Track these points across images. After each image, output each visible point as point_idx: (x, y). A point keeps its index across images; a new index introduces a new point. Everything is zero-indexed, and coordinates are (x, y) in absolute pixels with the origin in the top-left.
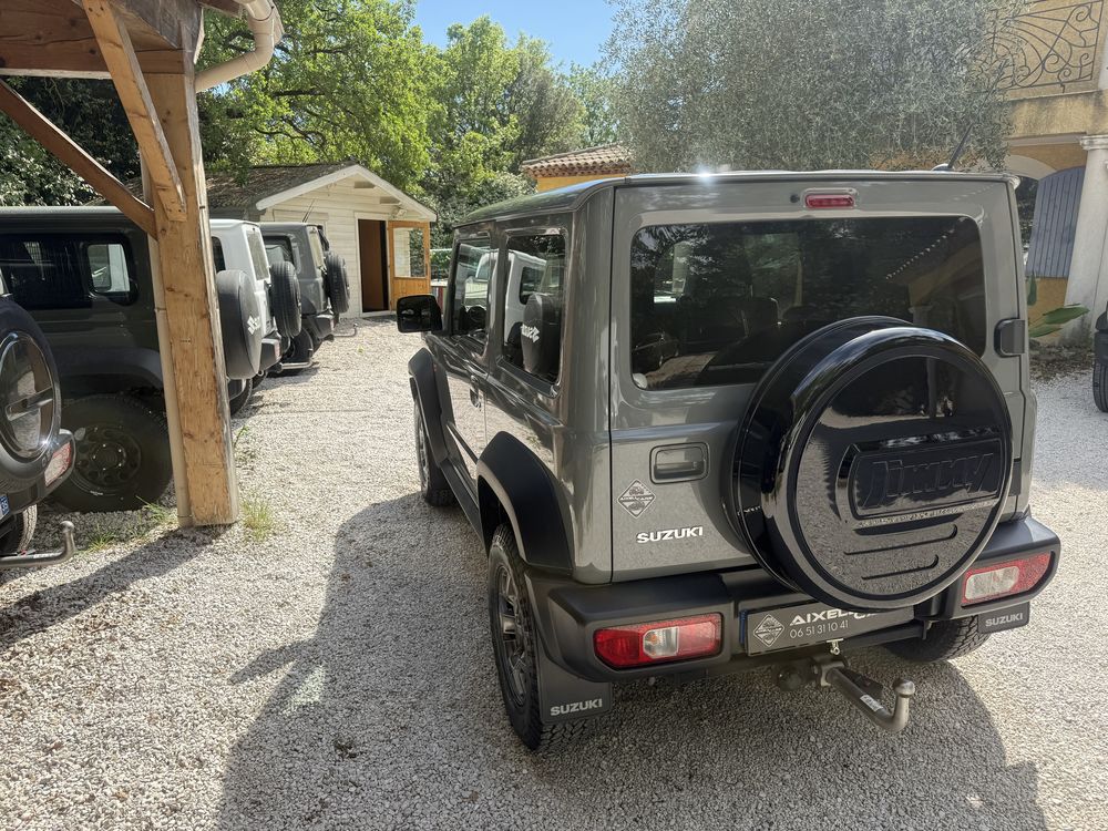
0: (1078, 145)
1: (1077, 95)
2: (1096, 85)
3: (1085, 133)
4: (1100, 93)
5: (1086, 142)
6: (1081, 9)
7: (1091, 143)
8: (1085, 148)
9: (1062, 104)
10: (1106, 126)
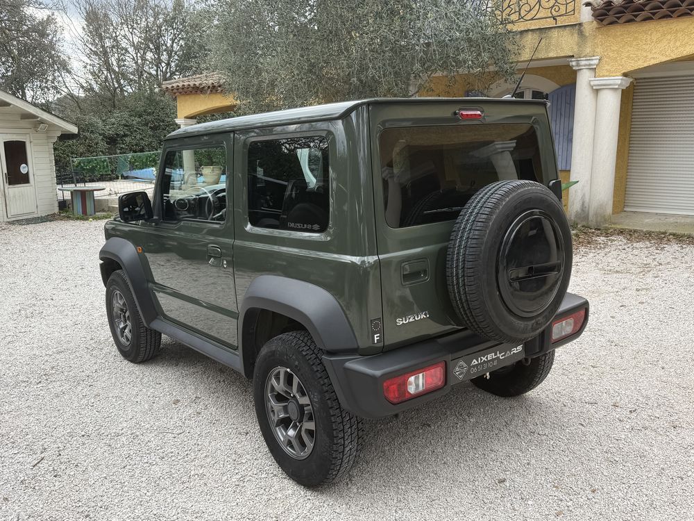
0: (569, 67)
1: (565, 26)
2: (577, 18)
3: (573, 56)
4: (580, 24)
5: (574, 63)
7: (578, 65)
8: (574, 68)
9: (555, 33)
10: (588, 50)
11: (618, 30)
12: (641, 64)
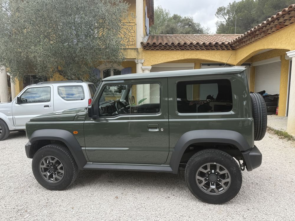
0: (135, 62)
1: (132, 49)
2: (136, 47)
3: (135, 59)
4: (137, 49)
5: (136, 61)
6: (130, 27)
7: (138, 62)
9: (129, 51)
10: (140, 57)
11: (149, 52)
12: (156, 63)
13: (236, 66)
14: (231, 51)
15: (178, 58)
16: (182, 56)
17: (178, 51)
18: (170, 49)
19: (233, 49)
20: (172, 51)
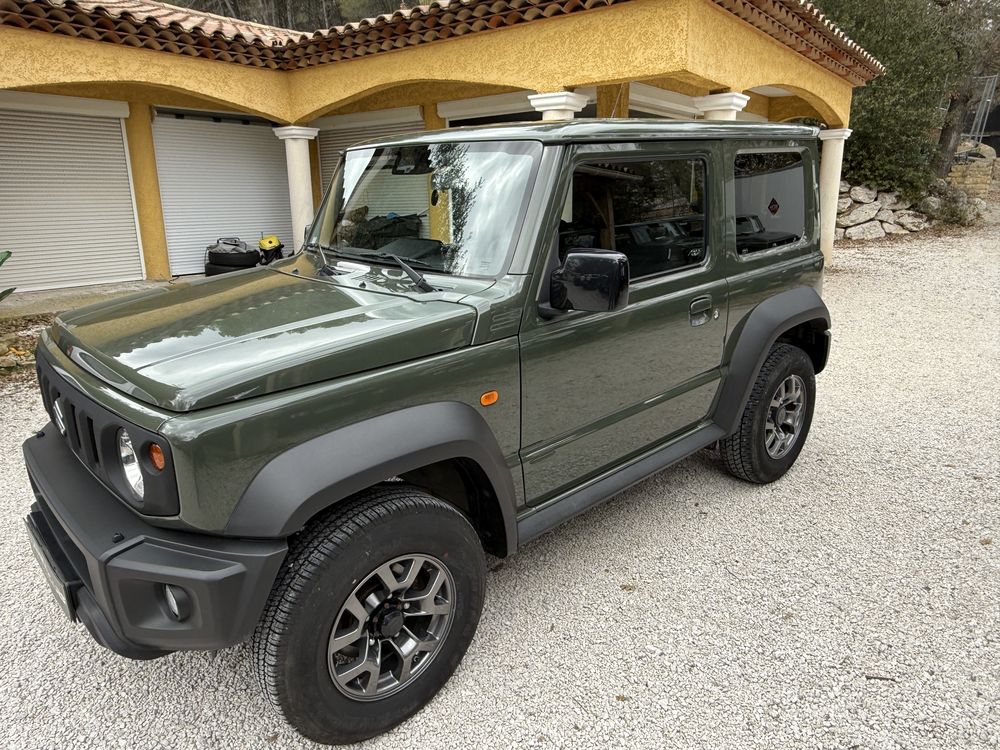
13: (295, 124)
14: (274, 74)
15: (91, 74)
16: (110, 68)
17: (86, 41)
18: (54, 25)
19: (280, 69)
20: (59, 39)
